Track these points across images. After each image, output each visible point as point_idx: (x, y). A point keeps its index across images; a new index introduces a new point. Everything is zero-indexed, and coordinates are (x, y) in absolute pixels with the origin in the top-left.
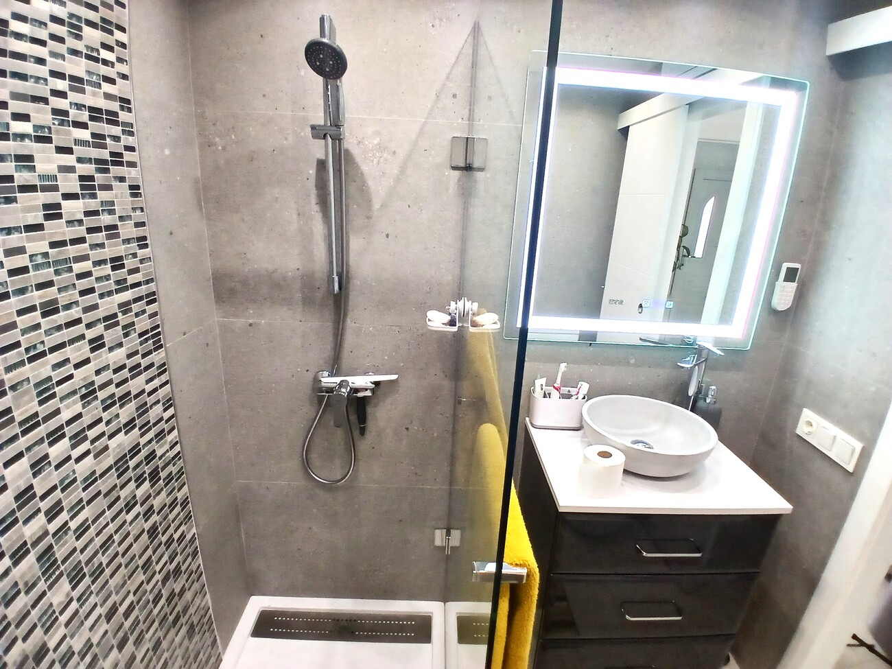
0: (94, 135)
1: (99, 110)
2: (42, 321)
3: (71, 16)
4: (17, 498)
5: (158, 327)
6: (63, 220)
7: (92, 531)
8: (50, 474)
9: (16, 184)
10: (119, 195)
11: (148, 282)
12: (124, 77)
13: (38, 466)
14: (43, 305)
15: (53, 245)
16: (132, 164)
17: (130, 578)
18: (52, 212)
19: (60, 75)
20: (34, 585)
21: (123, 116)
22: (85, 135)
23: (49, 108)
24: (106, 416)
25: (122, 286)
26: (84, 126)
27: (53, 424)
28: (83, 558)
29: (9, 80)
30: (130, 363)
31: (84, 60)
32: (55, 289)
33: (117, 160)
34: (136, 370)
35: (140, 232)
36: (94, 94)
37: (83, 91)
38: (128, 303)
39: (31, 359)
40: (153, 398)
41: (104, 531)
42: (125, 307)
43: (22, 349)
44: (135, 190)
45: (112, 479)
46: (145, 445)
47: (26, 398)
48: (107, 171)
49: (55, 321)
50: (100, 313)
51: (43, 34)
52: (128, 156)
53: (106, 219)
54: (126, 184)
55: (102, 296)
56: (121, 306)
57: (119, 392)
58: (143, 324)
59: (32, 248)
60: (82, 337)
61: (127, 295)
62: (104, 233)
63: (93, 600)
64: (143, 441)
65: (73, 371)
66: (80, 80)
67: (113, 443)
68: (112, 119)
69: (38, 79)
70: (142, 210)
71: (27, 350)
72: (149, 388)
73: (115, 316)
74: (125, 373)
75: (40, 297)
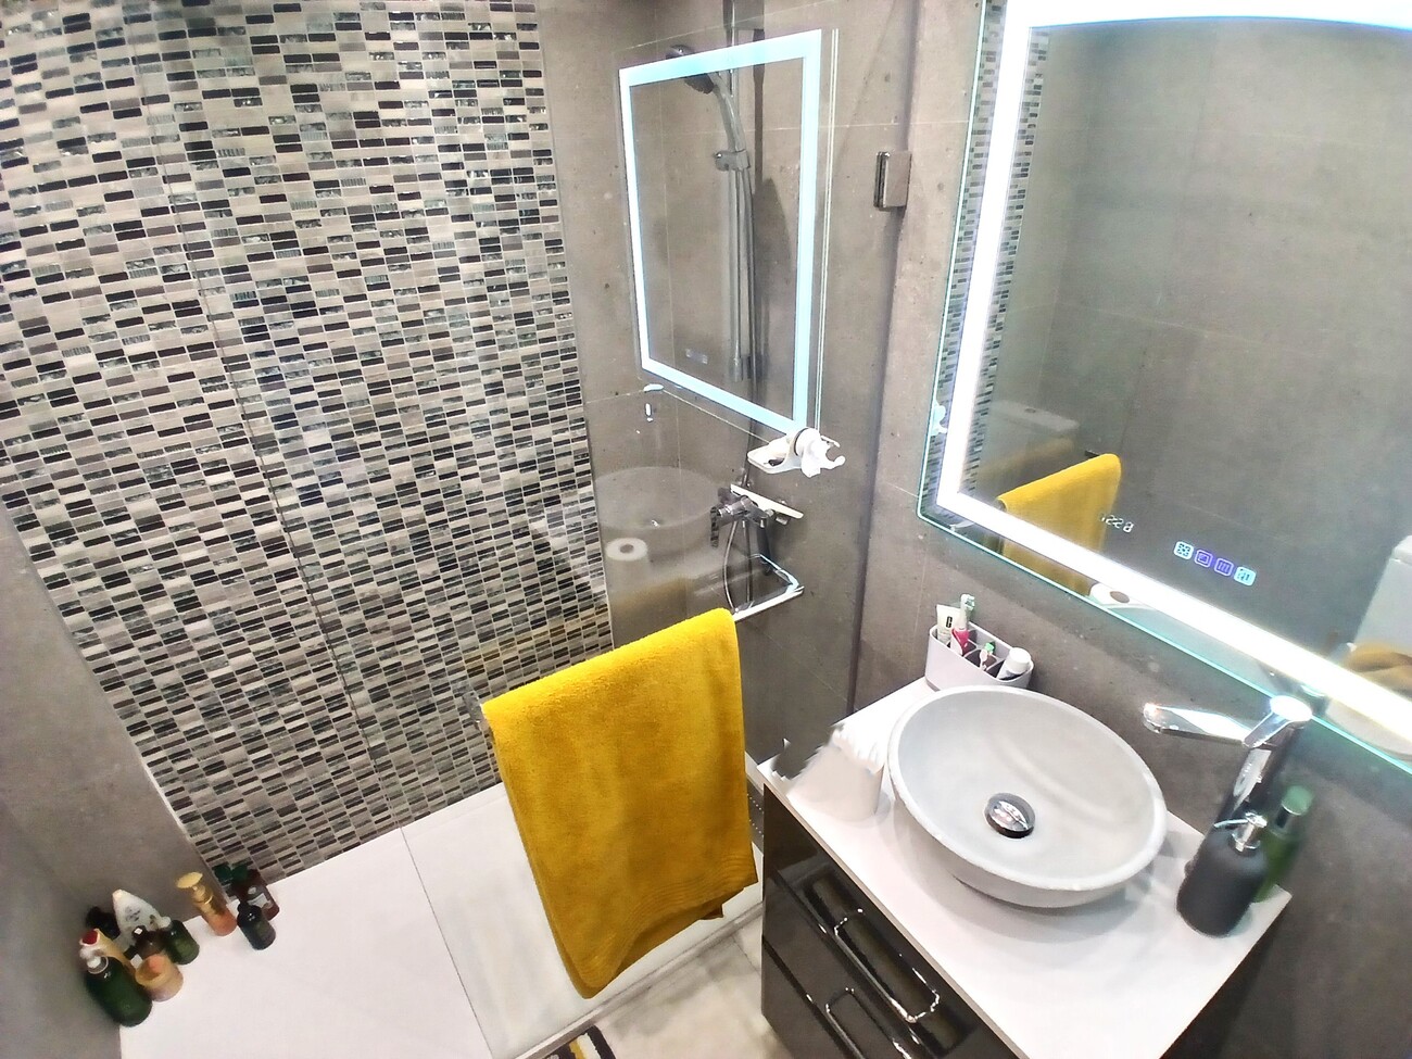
0: (498, 198)
1: (506, 172)
2: (435, 363)
3: (458, 83)
4: (398, 488)
5: (577, 382)
6: (461, 281)
7: (472, 537)
8: (432, 480)
9: (408, 254)
10: (531, 253)
11: (566, 337)
12: (542, 126)
13: (423, 470)
14: (435, 351)
15: (448, 302)
16: (553, 219)
17: (507, 590)
18: (449, 274)
19: (452, 148)
20: (402, 551)
21: (540, 170)
22: (489, 199)
23: (442, 182)
24: (499, 451)
25: (526, 339)
26: (487, 190)
27: (440, 444)
28: (458, 553)
29: (390, 165)
30: (533, 411)
31: (482, 124)
32: (450, 339)
33: (532, 216)
34: (540, 419)
35: (559, 287)
36: (497, 156)
37: (484, 157)
38: (536, 356)
39: (421, 392)
40: (562, 449)
41: (485, 542)
42: (532, 360)
43: (414, 383)
44: (554, 244)
45: (502, 503)
46: (544, 489)
47: (414, 419)
48: (513, 231)
49: (448, 365)
50: (500, 362)
51: (426, 112)
52: (544, 211)
53: (511, 277)
54: (543, 240)
55: (503, 347)
56: (524, 358)
57: (517, 434)
58: (557, 376)
59: (425, 305)
60: (478, 380)
61: (536, 348)
62: (509, 291)
63: (460, 588)
64: (543, 484)
65: (465, 407)
66: (480, 147)
67: (505, 476)
68: (525, 175)
69: (426, 157)
70: (563, 264)
71: (418, 384)
72: (556, 438)
73: (518, 366)
74: (527, 419)
75: (433, 345)
